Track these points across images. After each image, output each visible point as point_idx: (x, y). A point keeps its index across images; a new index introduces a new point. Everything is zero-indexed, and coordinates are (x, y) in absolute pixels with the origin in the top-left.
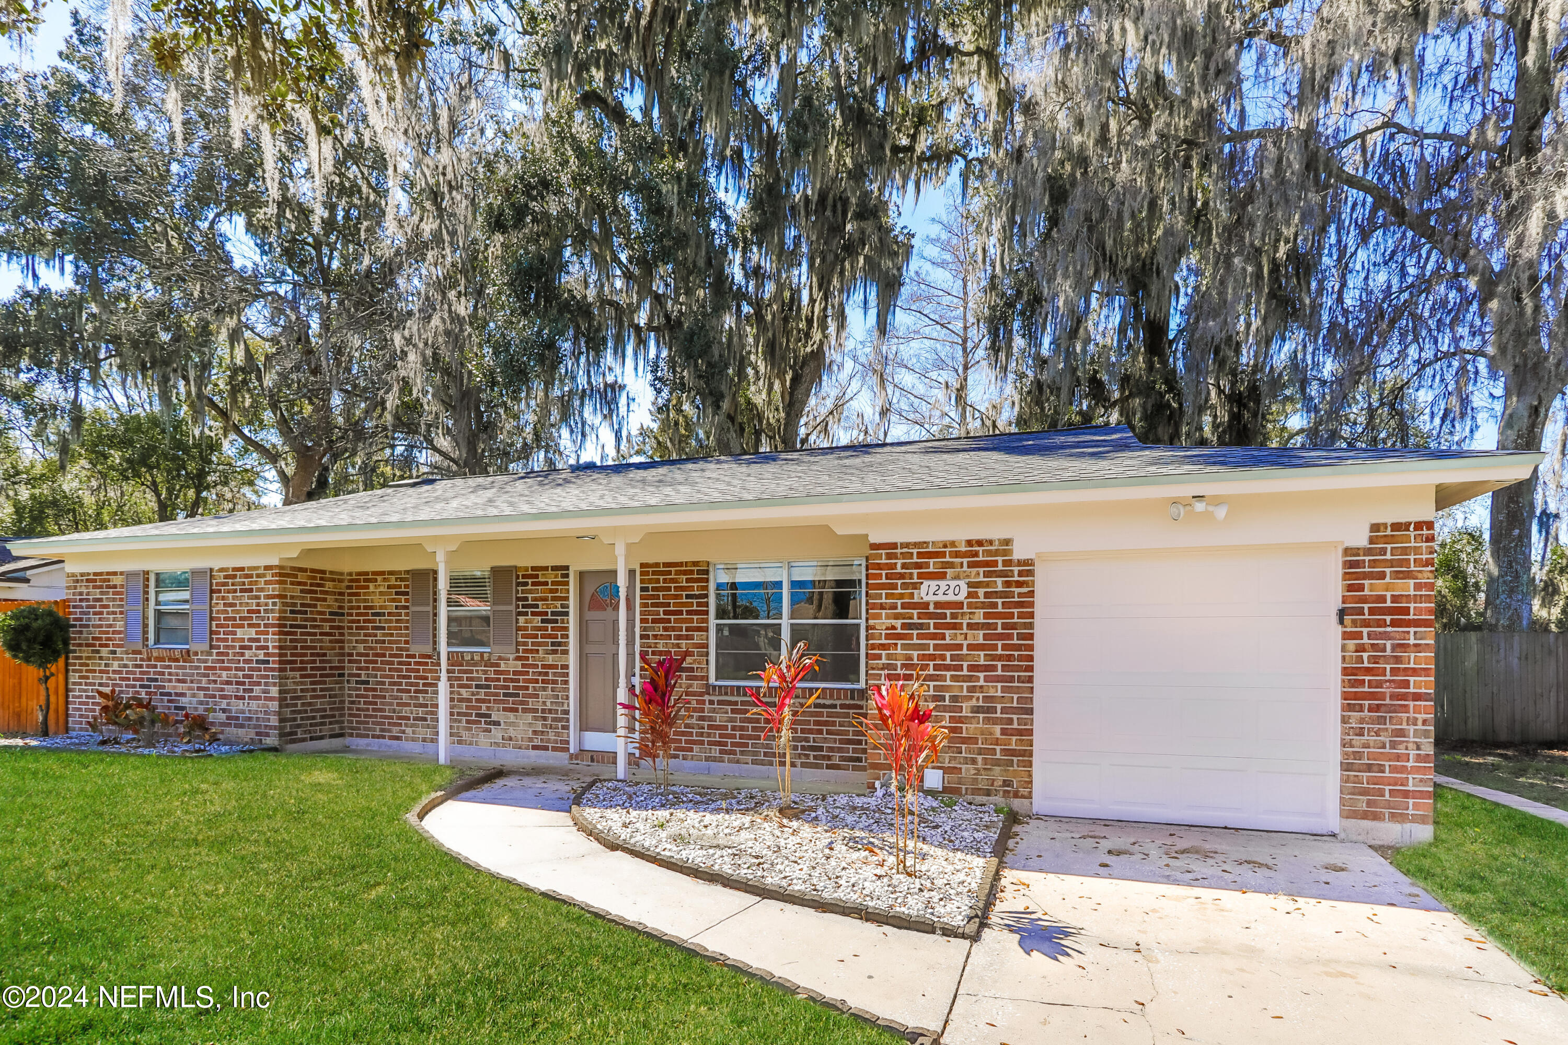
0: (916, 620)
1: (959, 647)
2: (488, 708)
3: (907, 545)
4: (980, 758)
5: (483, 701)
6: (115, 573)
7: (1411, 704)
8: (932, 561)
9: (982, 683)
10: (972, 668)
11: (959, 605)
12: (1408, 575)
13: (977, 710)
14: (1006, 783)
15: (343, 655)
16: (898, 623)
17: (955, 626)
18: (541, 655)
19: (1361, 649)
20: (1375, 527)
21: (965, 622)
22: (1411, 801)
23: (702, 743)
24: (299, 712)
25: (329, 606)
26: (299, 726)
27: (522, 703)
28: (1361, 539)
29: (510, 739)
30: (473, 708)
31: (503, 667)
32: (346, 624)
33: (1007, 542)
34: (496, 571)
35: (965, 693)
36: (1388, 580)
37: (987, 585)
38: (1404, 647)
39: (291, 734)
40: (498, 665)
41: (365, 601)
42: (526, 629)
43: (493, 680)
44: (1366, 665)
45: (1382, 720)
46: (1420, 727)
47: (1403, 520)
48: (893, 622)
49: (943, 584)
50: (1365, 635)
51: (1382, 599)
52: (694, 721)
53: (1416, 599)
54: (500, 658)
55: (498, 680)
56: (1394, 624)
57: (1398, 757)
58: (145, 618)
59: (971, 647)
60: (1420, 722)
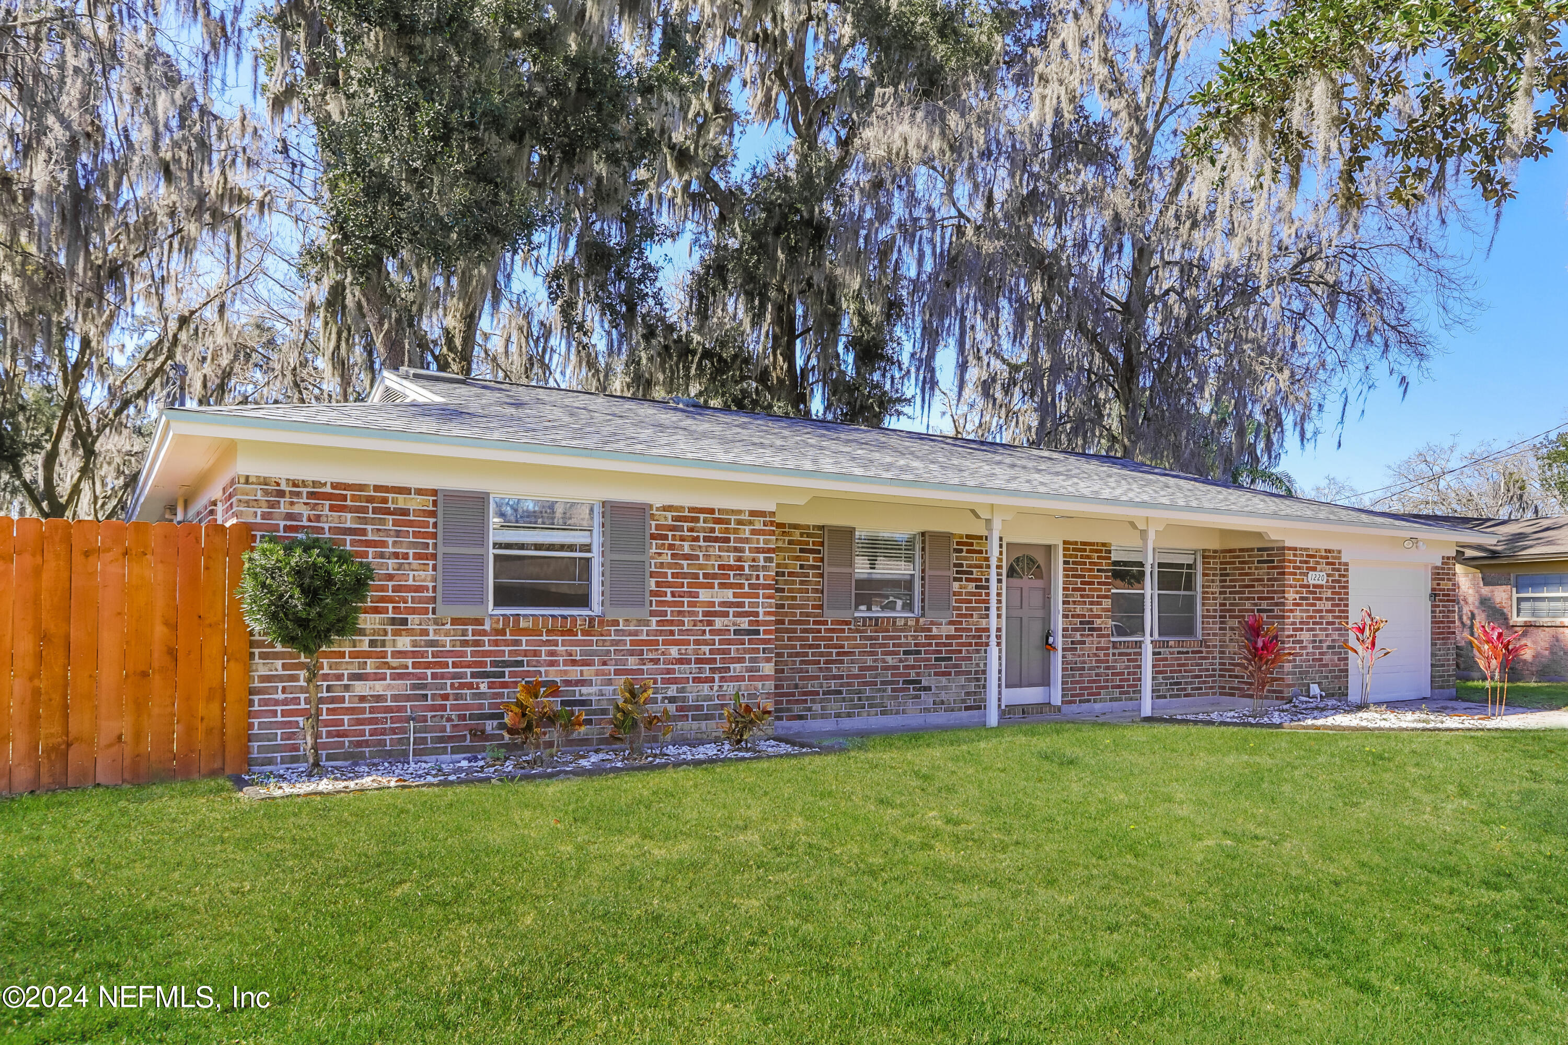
0: (1304, 595)
1: (1322, 611)
2: (918, 674)
3: (1301, 549)
4: (1330, 675)
5: (913, 667)
7: (1451, 636)
8: (1311, 560)
9: (1330, 632)
10: (1327, 623)
11: (1322, 586)
12: (1450, 579)
13: (1329, 647)
14: (1340, 688)
16: (1297, 596)
17: (1320, 599)
18: (975, 619)
20: (1443, 558)
21: (1324, 596)
22: (1452, 679)
23: (1107, 688)
27: (956, 666)
29: (942, 703)
30: (900, 675)
31: (935, 631)
33: (1340, 552)
34: (932, 537)
35: (1324, 638)
36: (1446, 581)
37: (1332, 576)
38: (1449, 611)
40: (930, 630)
42: (960, 594)
43: (924, 645)
45: (1444, 644)
49: (1317, 574)
51: (1444, 589)
52: (1102, 670)
53: (1452, 590)
54: (932, 623)
55: (930, 645)
57: (1449, 660)
59: (1327, 611)
60: (1453, 644)
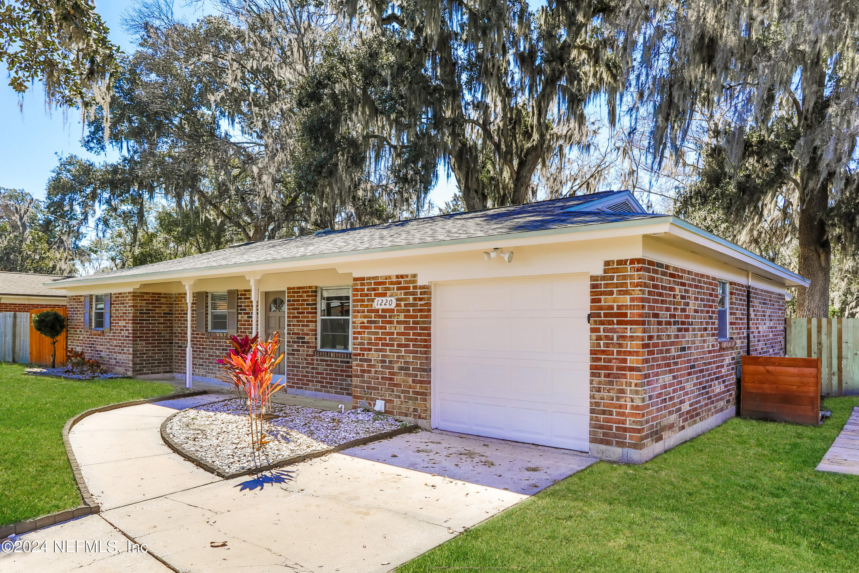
0: (373, 319)
1: (393, 334)
3: (369, 278)
4: (402, 395)
6: (81, 296)
7: (628, 373)
8: (380, 287)
9: (403, 354)
10: (399, 345)
11: (392, 311)
12: (626, 293)
13: (401, 368)
14: (415, 410)
15: (172, 333)
16: (365, 320)
17: (391, 322)
19: (599, 338)
20: (607, 263)
21: (395, 320)
22: (628, 434)
23: (313, 381)
24: (145, 360)
25: (163, 310)
26: (144, 367)
28: (599, 271)
32: (174, 319)
33: (415, 276)
34: (230, 292)
35: (395, 359)
36: (615, 295)
37: (405, 300)
38: (624, 338)
39: (140, 370)
41: (181, 307)
42: (241, 321)
44: (602, 348)
45: (611, 383)
46: (633, 388)
47: (623, 258)
48: (363, 319)
49: (384, 299)
50: (602, 330)
51: (611, 307)
52: (309, 370)
53: (632, 307)
56: (619, 323)
57: (620, 407)
58: (90, 316)
59: (398, 334)
60: (633, 385)
